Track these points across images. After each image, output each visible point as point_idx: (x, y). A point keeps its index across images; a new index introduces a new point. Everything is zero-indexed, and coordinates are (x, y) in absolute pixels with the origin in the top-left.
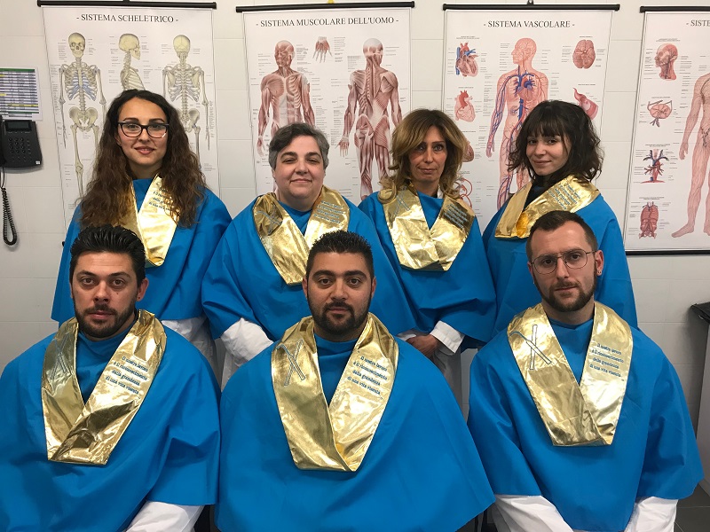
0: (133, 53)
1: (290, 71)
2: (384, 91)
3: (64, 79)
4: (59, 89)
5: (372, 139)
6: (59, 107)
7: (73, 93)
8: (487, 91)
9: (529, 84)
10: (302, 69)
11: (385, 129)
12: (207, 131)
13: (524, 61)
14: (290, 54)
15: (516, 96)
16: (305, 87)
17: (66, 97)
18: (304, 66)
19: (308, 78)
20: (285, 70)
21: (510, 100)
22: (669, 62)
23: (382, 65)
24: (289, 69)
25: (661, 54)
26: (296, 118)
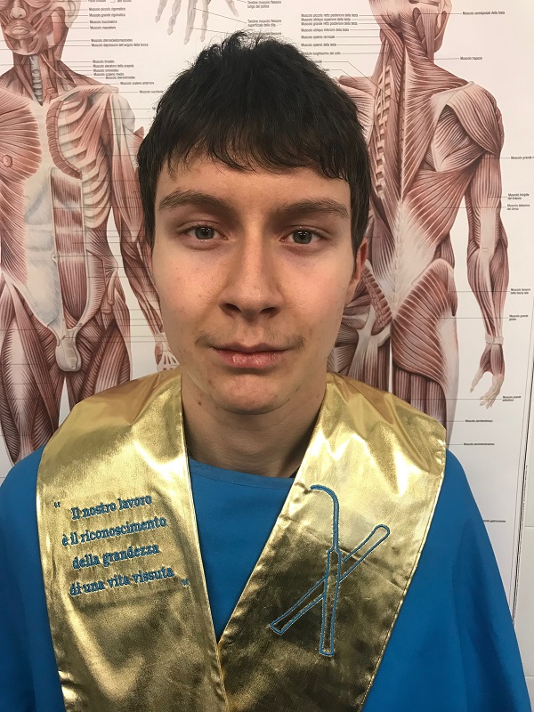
1: (62, 75)
2: (442, 164)
5: (384, 348)
10: (112, 70)
11: (437, 313)
16: (123, 145)
18: (118, 55)
19: (138, 107)
20: (40, 70)
23: (442, 58)
24: (59, 65)
26: (91, 264)
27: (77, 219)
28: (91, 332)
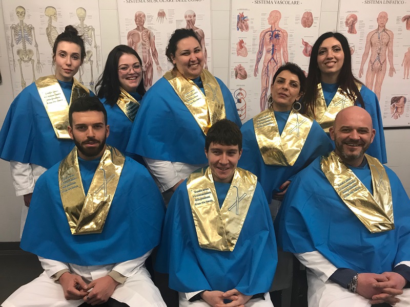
0: (53, 17)
3: (13, 32)
4: (10, 39)
6: (11, 49)
7: (19, 41)
8: (254, 39)
9: (277, 36)
12: (97, 63)
13: (274, 23)
14: (143, 19)
15: (270, 42)
16: (152, 38)
17: (14, 43)
18: (151, 26)
19: (154, 32)
20: (140, 28)
21: (267, 45)
22: (353, 24)
23: (195, 25)
24: (143, 27)
25: (348, 20)
26: (147, 55)
27: (146, 48)
28: (147, 65)
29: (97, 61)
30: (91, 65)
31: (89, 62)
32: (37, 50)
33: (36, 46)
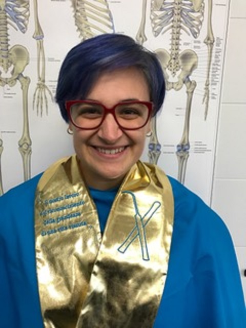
12: (207, 89)
29: (207, 85)
30: (190, 94)
31: (184, 87)
32: (41, 47)
33: (39, 35)
